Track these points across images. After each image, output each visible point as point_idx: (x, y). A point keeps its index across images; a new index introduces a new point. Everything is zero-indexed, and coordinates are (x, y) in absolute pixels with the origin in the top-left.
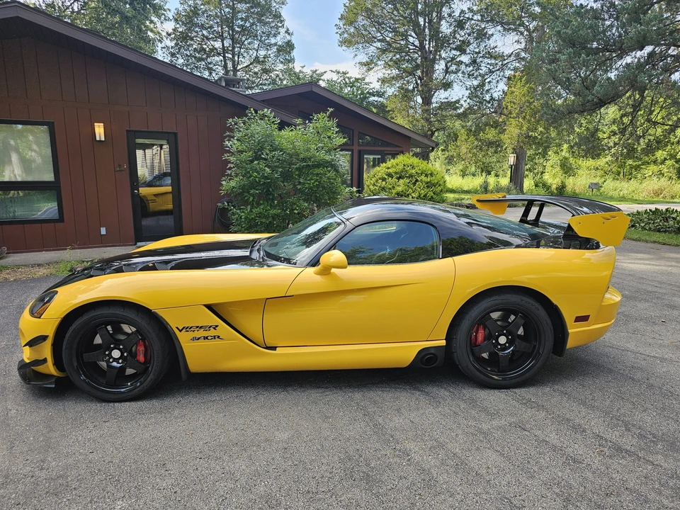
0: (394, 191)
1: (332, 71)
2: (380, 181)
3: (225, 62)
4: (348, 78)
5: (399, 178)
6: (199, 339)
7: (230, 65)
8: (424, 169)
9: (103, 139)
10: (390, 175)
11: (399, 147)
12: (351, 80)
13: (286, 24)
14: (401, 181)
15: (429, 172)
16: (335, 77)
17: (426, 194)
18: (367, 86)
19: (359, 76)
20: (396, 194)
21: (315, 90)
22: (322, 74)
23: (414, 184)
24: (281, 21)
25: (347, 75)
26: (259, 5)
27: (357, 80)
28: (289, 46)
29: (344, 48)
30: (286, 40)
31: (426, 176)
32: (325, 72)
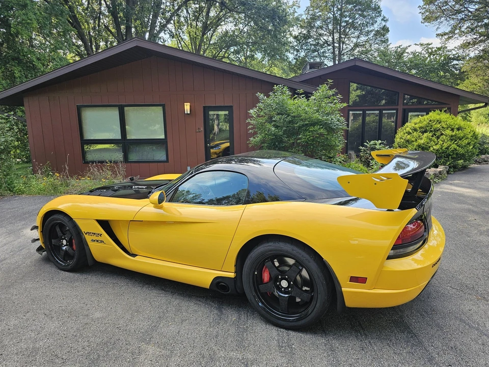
0: (416, 144)
1: (416, 44)
2: (406, 135)
3: (334, 49)
4: (430, 48)
5: (423, 133)
6: (94, 241)
7: (337, 53)
8: (452, 124)
9: (189, 112)
10: (415, 130)
11: (446, 104)
12: (434, 50)
13: (383, 13)
14: (425, 135)
15: (457, 126)
16: (419, 49)
17: (449, 146)
18: (450, 53)
19: (439, 46)
20: (417, 146)
21: (358, 64)
22: (407, 48)
23: (438, 138)
24: (379, 12)
25: (430, 46)
26: (360, 4)
27: (439, 49)
28: (385, 30)
29: (426, 24)
30: (382, 26)
31: (452, 130)
32: (409, 46)
